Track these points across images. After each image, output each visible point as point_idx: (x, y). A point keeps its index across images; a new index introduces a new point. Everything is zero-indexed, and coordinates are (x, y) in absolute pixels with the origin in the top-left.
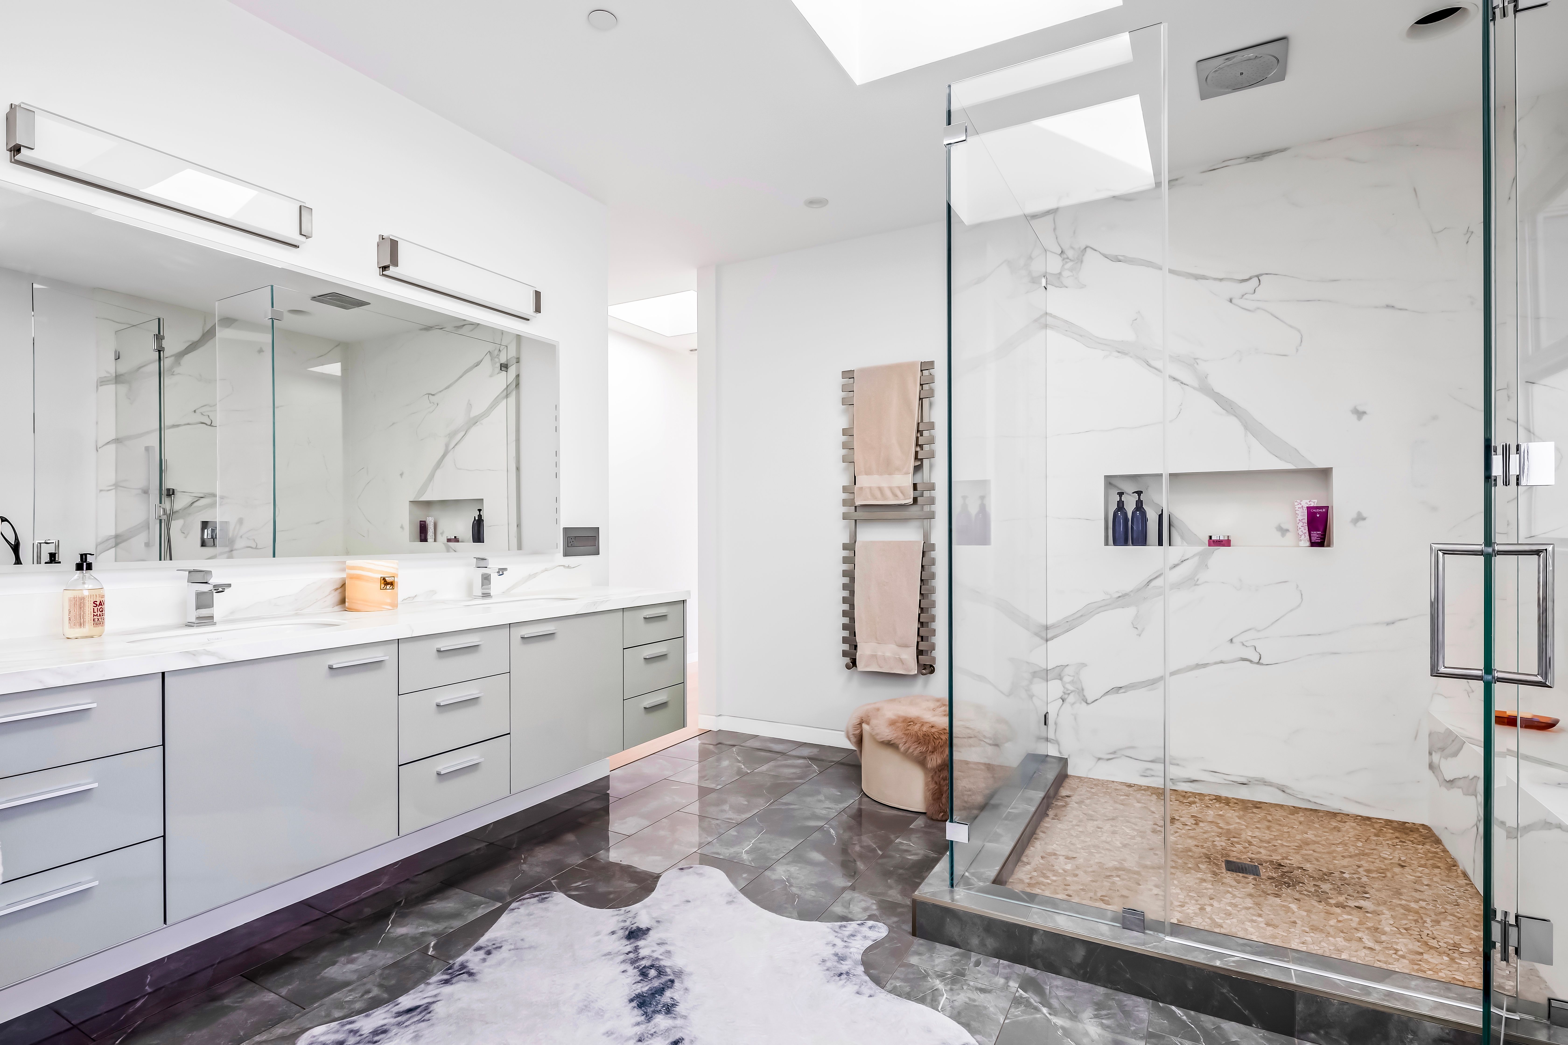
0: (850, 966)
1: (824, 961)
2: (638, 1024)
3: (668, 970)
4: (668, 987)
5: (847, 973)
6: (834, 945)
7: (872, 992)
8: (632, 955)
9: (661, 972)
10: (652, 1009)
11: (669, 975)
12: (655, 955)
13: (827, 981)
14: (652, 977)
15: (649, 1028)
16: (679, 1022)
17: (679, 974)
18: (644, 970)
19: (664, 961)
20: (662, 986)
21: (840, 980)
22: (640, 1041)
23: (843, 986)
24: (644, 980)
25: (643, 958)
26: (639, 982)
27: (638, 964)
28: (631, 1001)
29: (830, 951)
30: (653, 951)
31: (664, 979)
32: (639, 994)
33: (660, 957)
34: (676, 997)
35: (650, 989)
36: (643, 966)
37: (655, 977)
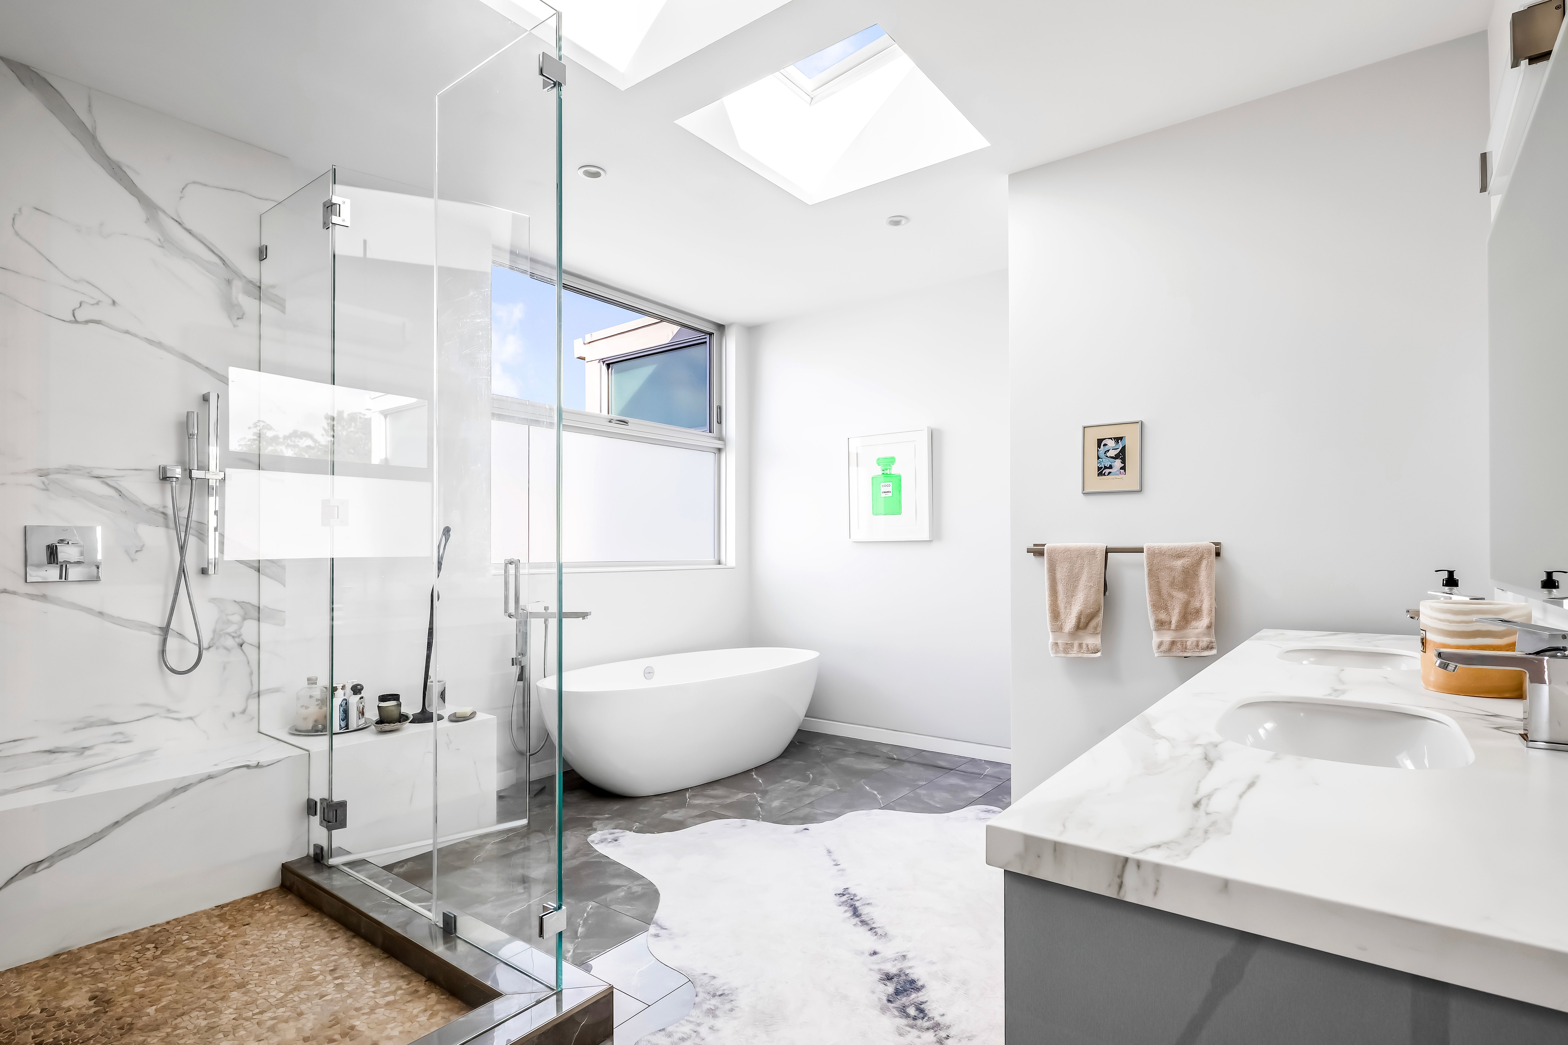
0: (708, 1002)
1: (732, 1010)
2: (910, 968)
3: (897, 1013)
4: (891, 995)
5: (714, 996)
6: (711, 1028)
7: (702, 977)
8: (943, 1034)
9: (903, 1011)
10: (901, 978)
11: (894, 1007)
12: (915, 1032)
13: (738, 990)
14: (911, 1007)
15: (899, 964)
16: (876, 967)
17: (884, 1010)
18: (921, 1015)
19: (903, 1024)
20: (898, 997)
21: (724, 990)
22: (904, 956)
23: (724, 984)
24: (918, 1004)
25: (928, 1029)
26: (923, 1003)
27: (931, 1022)
28: (923, 987)
29: (718, 1023)
30: (919, 1037)
31: (898, 1004)
32: (918, 992)
33: (908, 1029)
34: (881, 987)
35: (908, 995)
36: (925, 1020)
37: (908, 1006)
